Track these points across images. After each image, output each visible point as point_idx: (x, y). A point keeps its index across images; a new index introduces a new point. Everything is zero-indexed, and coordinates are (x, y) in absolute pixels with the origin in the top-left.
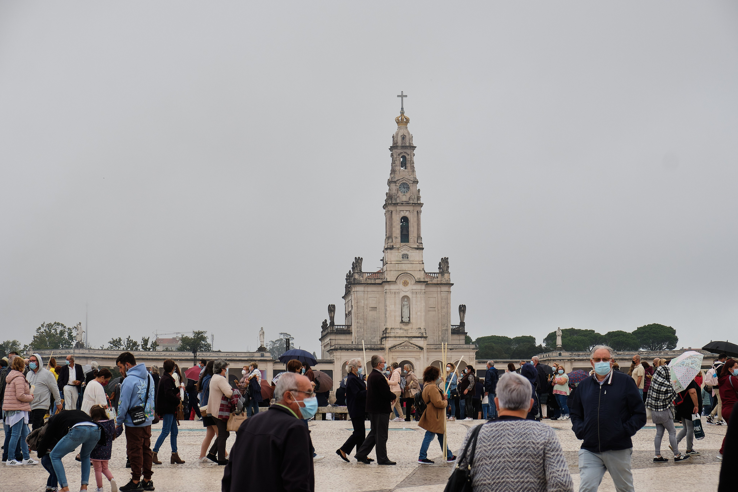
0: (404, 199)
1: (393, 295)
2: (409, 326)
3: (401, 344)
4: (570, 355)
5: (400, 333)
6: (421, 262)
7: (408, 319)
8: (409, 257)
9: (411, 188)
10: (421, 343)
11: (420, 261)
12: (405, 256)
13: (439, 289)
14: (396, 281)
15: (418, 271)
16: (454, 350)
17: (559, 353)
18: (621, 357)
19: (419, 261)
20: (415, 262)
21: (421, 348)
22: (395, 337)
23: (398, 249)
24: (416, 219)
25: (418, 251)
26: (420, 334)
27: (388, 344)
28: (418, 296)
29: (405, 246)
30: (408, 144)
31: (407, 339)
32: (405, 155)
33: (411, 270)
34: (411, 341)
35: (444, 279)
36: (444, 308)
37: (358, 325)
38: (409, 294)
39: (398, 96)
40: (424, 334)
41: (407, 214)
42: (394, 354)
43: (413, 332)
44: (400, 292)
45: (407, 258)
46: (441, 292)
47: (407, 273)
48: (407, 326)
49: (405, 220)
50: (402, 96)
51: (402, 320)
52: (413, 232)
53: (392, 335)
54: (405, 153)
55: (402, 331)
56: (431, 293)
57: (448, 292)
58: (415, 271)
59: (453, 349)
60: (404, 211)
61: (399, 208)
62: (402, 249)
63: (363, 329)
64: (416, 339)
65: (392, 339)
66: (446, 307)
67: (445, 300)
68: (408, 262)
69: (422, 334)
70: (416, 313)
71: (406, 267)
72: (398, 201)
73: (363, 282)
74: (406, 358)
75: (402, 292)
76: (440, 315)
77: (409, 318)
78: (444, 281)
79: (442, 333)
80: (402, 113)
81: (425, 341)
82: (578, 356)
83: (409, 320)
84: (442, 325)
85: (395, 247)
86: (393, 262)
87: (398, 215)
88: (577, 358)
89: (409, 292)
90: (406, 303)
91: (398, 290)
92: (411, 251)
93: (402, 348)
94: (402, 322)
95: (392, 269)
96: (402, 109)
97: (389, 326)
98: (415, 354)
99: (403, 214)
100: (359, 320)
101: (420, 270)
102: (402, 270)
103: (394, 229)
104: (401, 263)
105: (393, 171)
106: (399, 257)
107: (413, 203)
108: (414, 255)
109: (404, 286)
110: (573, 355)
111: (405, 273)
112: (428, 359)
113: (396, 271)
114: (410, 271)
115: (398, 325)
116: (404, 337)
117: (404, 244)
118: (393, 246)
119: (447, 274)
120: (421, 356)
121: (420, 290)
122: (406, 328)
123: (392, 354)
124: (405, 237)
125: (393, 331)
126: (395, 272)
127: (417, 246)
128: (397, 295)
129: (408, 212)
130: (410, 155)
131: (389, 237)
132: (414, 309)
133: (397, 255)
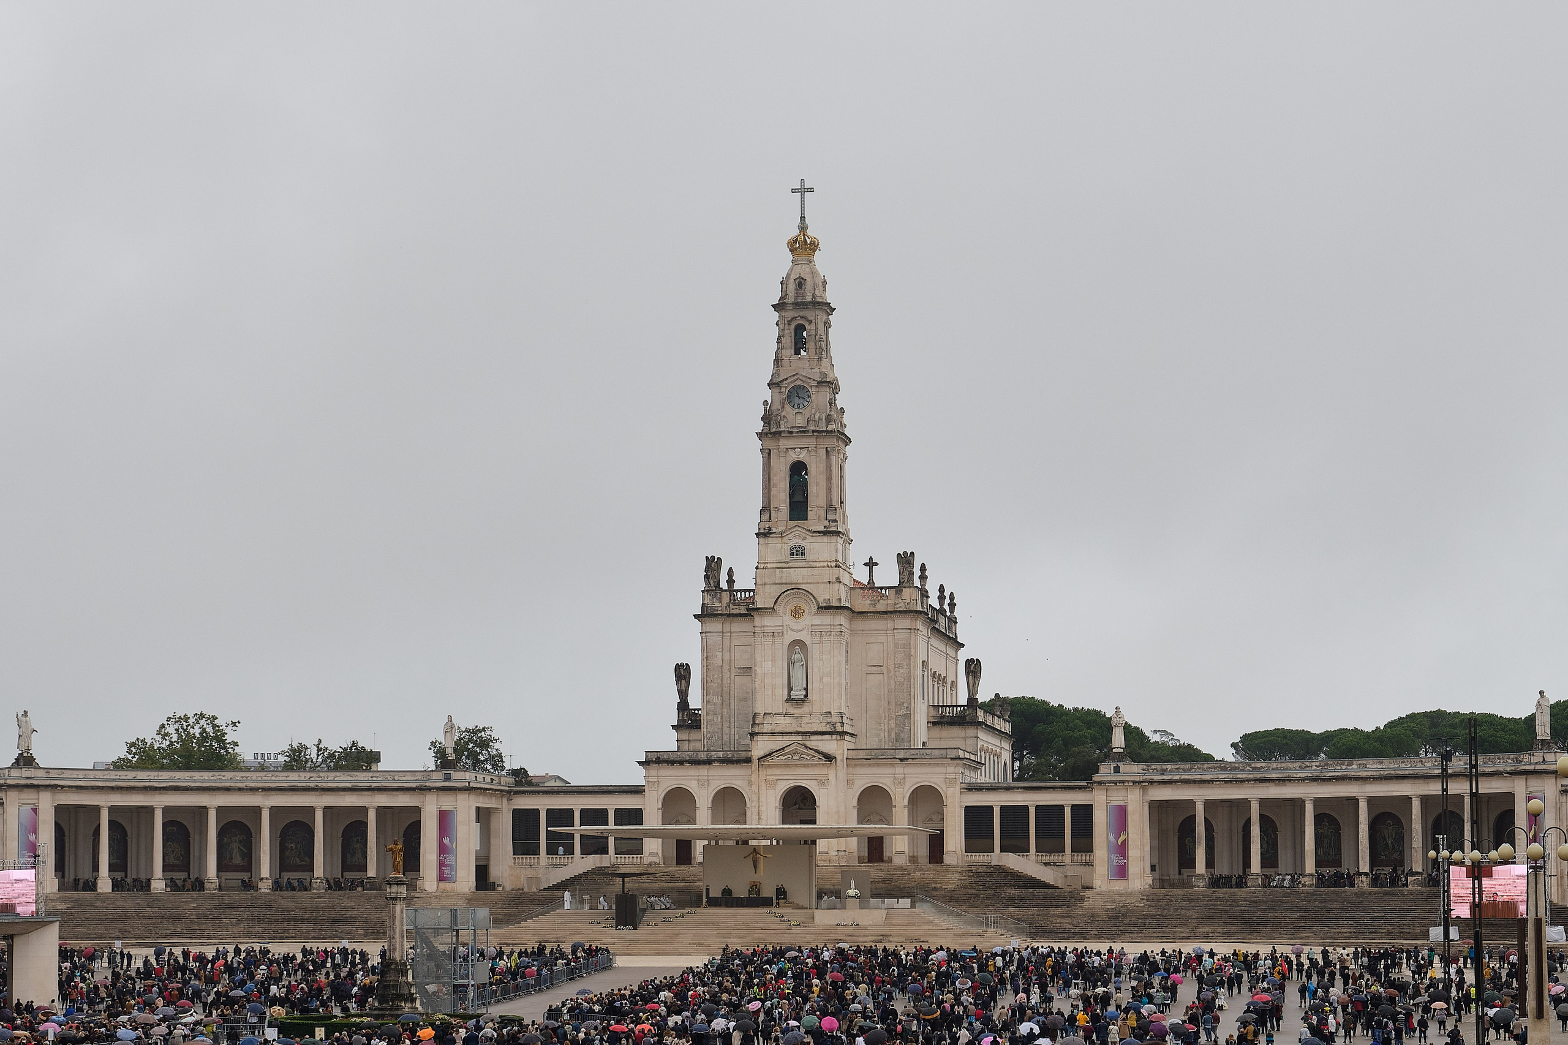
0: (800, 421)
1: (769, 640)
2: (806, 708)
3: (783, 749)
4: (1144, 770)
5: (784, 724)
6: (833, 564)
7: (804, 693)
8: (806, 552)
9: (814, 397)
10: (829, 745)
11: (830, 562)
12: (798, 552)
13: (890, 625)
14: (775, 608)
15: (826, 583)
16: (910, 762)
17: (1115, 765)
18: (1259, 776)
19: (827, 561)
20: (818, 565)
21: (829, 758)
22: (773, 733)
23: (781, 535)
24: (822, 467)
25: (825, 539)
26: (828, 726)
27: (760, 748)
28: (825, 639)
29: (797, 528)
30: (809, 299)
31: (799, 738)
32: (803, 322)
33: (809, 581)
34: (808, 743)
35: (900, 600)
36: (900, 666)
37: (709, 707)
38: (804, 636)
39: (794, 191)
40: (839, 725)
41: (803, 456)
42: (770, 771)
43: (814, 721)
44: (785, 632)
45: (802, 554)
46: (895, 631)
47: (799, 589)
48: (800, 709)
49: (798, 469)
50: (803, 190)
51: (789, 695)
52: (818, 496)
53: (766, 728)
54: (802, 317)
55: (788, 720)
56: (874, 632)
57: (911, 629)
58: (818, 583)
59: (907, 759)
60: (795, 448)
61: (784, 443)
62: (789, 536)
63: (719, 718)
64: (820, 737)
65: (765, 738)
66: (905, 664)
67: (904, 648)
68: (804, 564)
69: (834, 725)
70: (821, 679)
71: (797, 575)
72: (782, 426)
73: (719, 612)
74: (796, 781)
75: (790, 632)
76: (892, 682)
77: (806, 689)
78: (902, 605)
79: (896, 724)
80: (803, 229)
81: (839, 742)
82: (1163, 774)
83: (806, 696)
84: (896, 705)
85: (774, 530)
86: (769, 566)
87: (782, 459)
88: (1156, 778)
89: (805, 632)
90: (797, 656)
91: (781, 628)
92: (810, 539)
93: (785, 757)
94: (789, 700)
95: (767, 580)
96: (803, 218)
97: (760, 709)
98: (817, 771)
99: (793, 457)
100: (710, 697)
101: (829, 582)
102: (790, 581)
103: (774, 491)
104: (787, 566)
105: (777, 361)
106: (783, 552)
107: (813, 431)
108: (820, 549)
109: (795, 617)
110: (1151, 771)
111: (795, 589)
112: (850, 783)
113: (776, 584)
114: (808, 583)
115: (780, 706)
116: (792, 733)
117: (795, 523)
118: (770, 529)
119: (908, 589)
120: (832, 776)
121: (829, 627)
122: (797, 712)
123: (765, 772)
124: (798, 508)
125: (769, 720)
126: (774, 587)
127: (825, 527)
128: (777, 640)
129: (805, 452)
130: (813, 321)
131: (766, 509)
132: (816, 670)
133: (778, 549)
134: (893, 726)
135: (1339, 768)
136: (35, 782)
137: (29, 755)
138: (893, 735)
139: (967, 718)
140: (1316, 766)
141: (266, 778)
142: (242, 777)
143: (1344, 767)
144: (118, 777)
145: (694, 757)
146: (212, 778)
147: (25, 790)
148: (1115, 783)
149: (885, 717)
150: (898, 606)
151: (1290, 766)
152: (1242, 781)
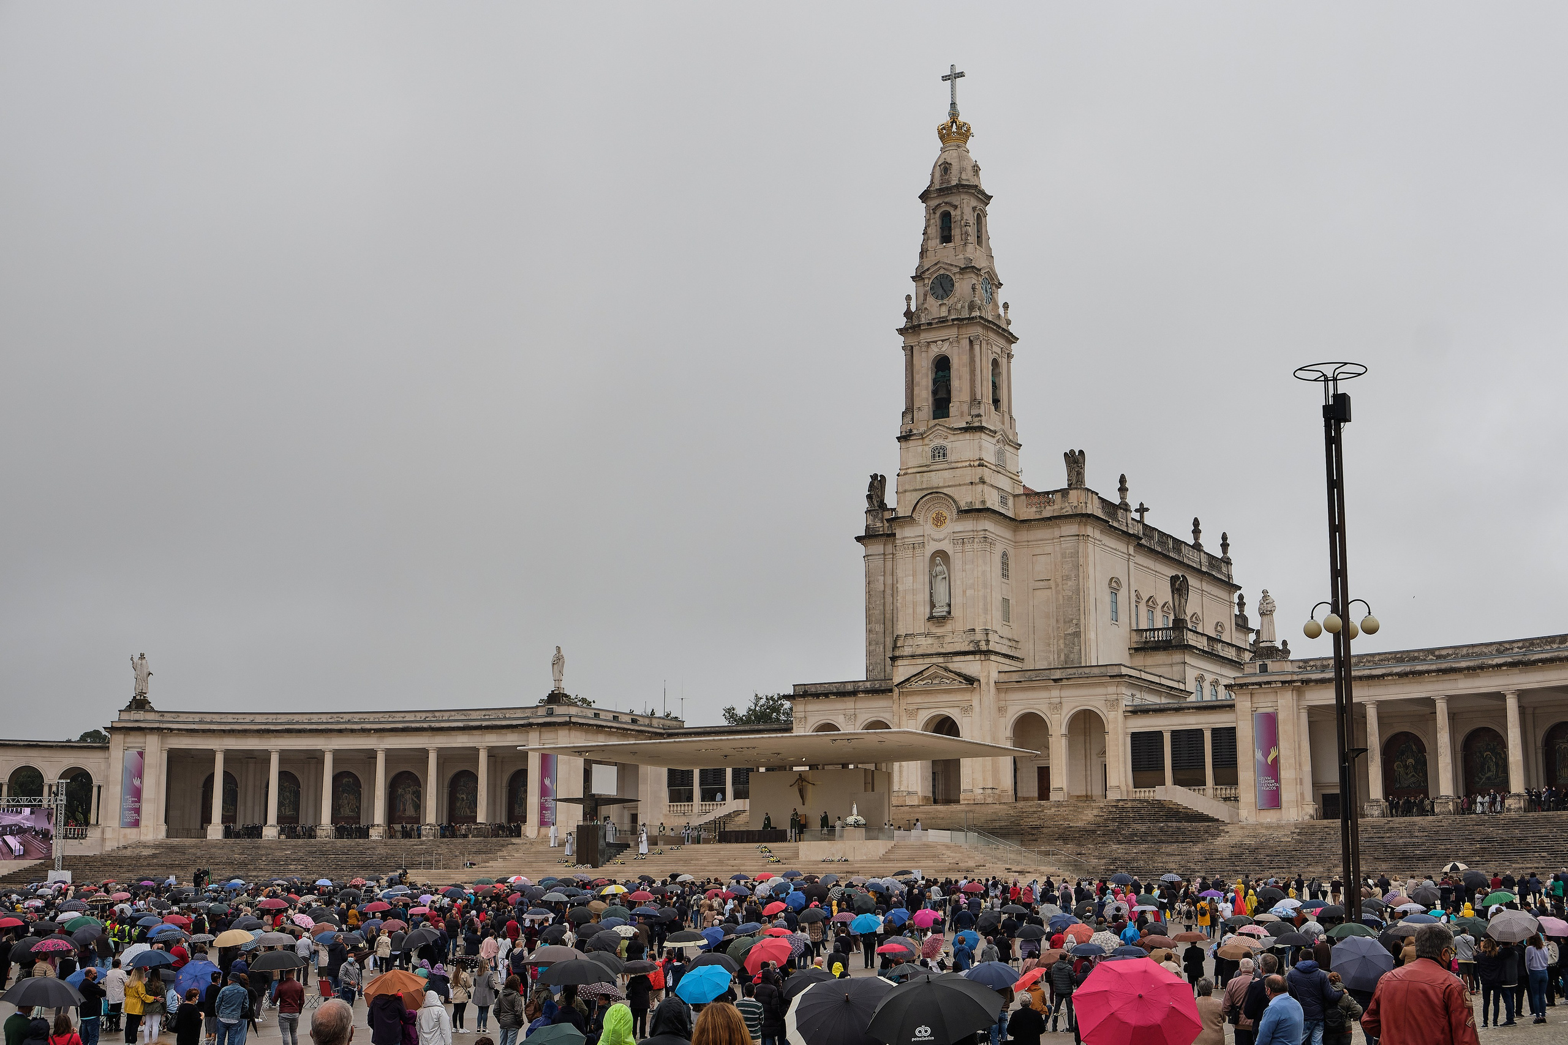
0: (944, 312)
1: (910, 552)
2: (949, 627)
3: (921, 672)
4: (1300, 667)
5: (925, 644)
6: (976, 463)
7: (946, 609)
8: (948, 452)
9: (956, 285)
10: (971, 666)
11: (974, 461)
12: (940, 453)
13: (1057, 532)
14: (914, 516)
15: (967, 484)
16: (1065, 682)
17: (1261, 663)
18: (1444, 666)
19: (971, 461)
20: (960, 465)
21: (970, 680)
22: (913, 656)
23: (922, 436)
24: (966, 358)
25: (967, 436)
26: (971, 645)
27: (902, 672)
28: (968, 547)
29: (938, 427)
30: (954, 183)
31: (940, 660)
32: (948, 208)
33: (950, 484)
34: (951, 666)
35: (1067, 504)
36: (1068, 578)
37: (871, 636)
38: (946, 546)
39: (945, 78)
40: (983, 643)
41: (945, 349)
42: (910, 700)
43: (956, 640)
44: (926, 543)
45: (944, 455)
46: (1062, 539)
47: (937, 493)
48: (942, 628)
49: (942, 365)
50: (953, 76)
51: (931, 613)
52: (960, 391)
53: (907, 651)
54: (946, 203)
55: (930, 641)
56: (1040, 543)
57: (1078, 535)
58: (960, 485)
59: (1061, 679)
60: (937, 341)
61: (925, 337)
62: (930, 436)
63: (882, 647)
64: (962, 658)
65: (906, 662)
66: (1073, 575)
67: (1072, 557)
68: (946, 466)
69: (977, 643)
70: (964, 592)
71: (938, 479)
72: (923, 319)
73: (881, 533)
74: (937, 710)
75: (932, 542)
76: (1061, 597)
77: (949, 605)
78: (1069, 509)
79: (1065, 644)
80: (954, 115)
81: (984, 663)
82: (1323, 671)
83: (949, 613)
84: (1065, 622)
85: (915, 432)
86: (909, 471)
87: (924, 354)
88: (1314, 677)
89: (947, 541)
90: (939, 568)
91: (922, 538)
92: (951, 438)
93: (924, 682)
94: (931, 618)
95: (907, 487)
96: (953, 105)
97: (901, 630)
98: (958, 697)
99: (935, 350)
100: (873, 625)
101: (972, 483)
102: (931, 486)
103: (916, 391)
104: (928, 469)
105: (923, 253)
106: (924, 455)
107: (953, 320)
108: (963, 448)
109: (937, 526)
110: (1309, 668)
111: (934, 494)
112: (1001, 710)
113: (916, 490)
114: (949, 486)
115: (921, 626)
116: (932, 655)
117: (937, 421)
118: (911, 431)
119: (1075, 491)
120: (975, 703)
121: (971, 533)
122: (939, 631)
123: (905, 701)
124: (941, 406)
125: (910, 641)
126: (914, 493)
127: (967, 423)
128: (918, 551)
129: (946, 344)
130: (959, 206)
131: (909, 411)
132: (958, 582)
133: (920, 452)
134: (1062, 646)
135: (1549, 647)
136: (143, 725)
137: (142, 698)
138: (1063, 657)
139: (1173, 641)
140: (1518, 647)
141: (383, 720)
142: (360, 719)
143: (1555, 646)
144: (235, 720)
145: (841, 689)
146: (330, 721)
147: (132, 733)
148: (1260, 684)
149: (1054, 637)
150: (1064, 510)
151: (1484, 650)
152: (1421, 673)
